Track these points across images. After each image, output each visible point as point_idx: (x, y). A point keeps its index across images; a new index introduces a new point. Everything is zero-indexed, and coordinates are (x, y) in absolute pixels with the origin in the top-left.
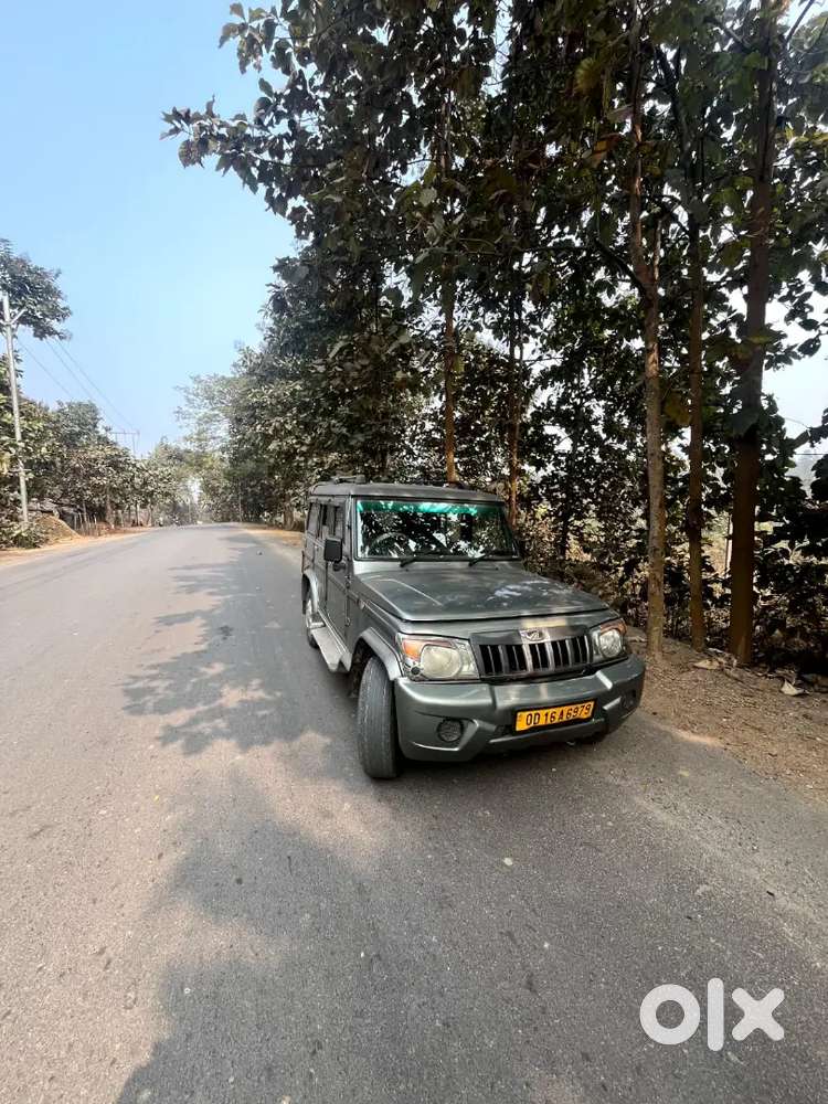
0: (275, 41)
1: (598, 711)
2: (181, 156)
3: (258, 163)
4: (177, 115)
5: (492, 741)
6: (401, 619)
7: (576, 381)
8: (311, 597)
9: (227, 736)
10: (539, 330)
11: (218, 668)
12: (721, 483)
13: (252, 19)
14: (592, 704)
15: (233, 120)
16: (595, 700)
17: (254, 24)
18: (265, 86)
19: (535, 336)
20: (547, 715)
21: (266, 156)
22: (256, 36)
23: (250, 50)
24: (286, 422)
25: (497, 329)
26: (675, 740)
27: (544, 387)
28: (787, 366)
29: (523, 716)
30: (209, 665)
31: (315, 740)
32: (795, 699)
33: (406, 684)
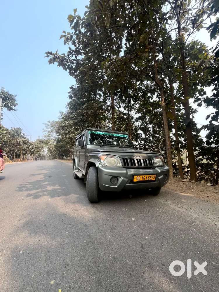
0: (73, 39)
1: (157, 178)
2: (49, 61)
3: (67, 65)
4: (49, 53)
5: (127, 185)
6: (100, 151)
7: (145, 120)
8: (75, 165)
9: (47, 195)
10: (135, 108)
11: (47, 183)
12: (183, 142)
13: (68, 34)
14: (155, 175)
15: (62, 55)
16: (156, 174)
17: (68, 35)
18: (70, 48)
19: (134, 109)
20: (142, 177)
21: (69, 63)
22: (68, 38)
23: (67, 41)
24: (71, 130)
25: (125, 108)
26: (180, 195)
27: (137, 122)
28: (195, 114)
29: (135, 177)
30: (44, 182)
31: (74, 196)
32: (211, 187)
33: (101, 167)
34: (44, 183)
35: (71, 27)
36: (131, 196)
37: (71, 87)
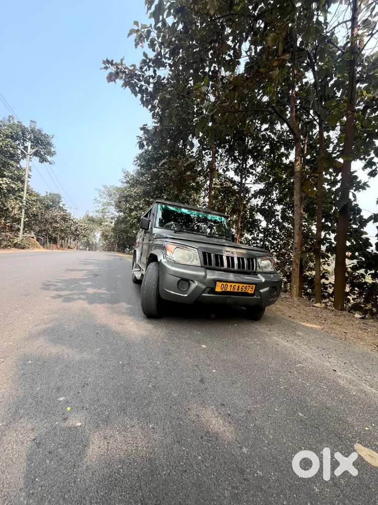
0: (151, 37)
1: (257, 290)
2: (107, 78)
3: (139, 86)
4: (108, 62)
5: (204, 295)
7: (269, 196)
9: (84, 300)
10: (254, 172)
11: (89, 283)
12: (333, 241)
13: (142, 28)
15: (131, 66)
16: (256, 284)
17: (143, 30)
18: (145, 55)
19: (253, 175)
20: (231, 286)
21: (143, 83)
22: (143, 34)
23: (140, 39)
24: (140, 204)
25: (236, 171)
26: (298, 324)
27: (256, 198)
29: (219, 284)
30: (84, 282)
31: (124, 305)
32: (359, 319)
33: (165, 262)
34: (84, 284)
35: (149, 14)
36: (213, 316)
37: (142, 126)
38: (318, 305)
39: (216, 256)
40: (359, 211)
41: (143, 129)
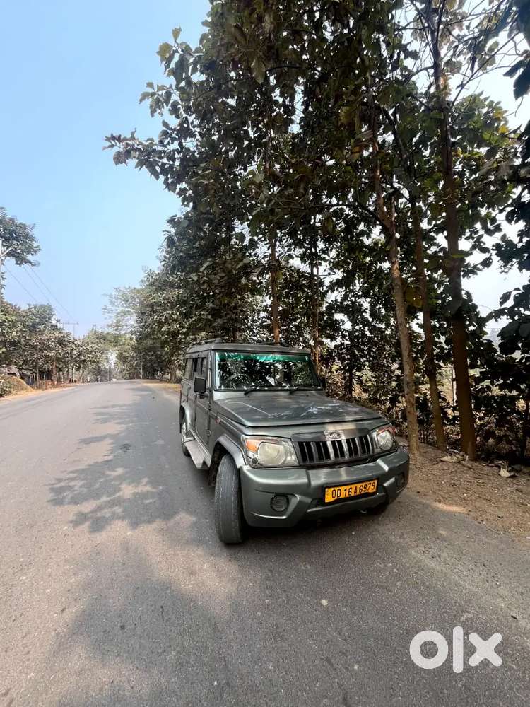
0: (171, 102)
1: (380, 486)
2: (114, 159)
3: (160, 164)
4: (113, 138)
5: (309, 511)
6: (244, 425)
7: (351, 288)
8: (185, 421)
10: (327, 258)
12: (445, 346)
13: (159, 90)
14: (376, 481)
15: (147, 141)
17: (160, 93)
18: (165, 124)
19: (326, 261)
20: (345, 490)
21: (165, 160)
22: (161, 99)
23: (157, 105)
24: (173, 314)
25: (303, 258)
26: (434, 510)
27: (333, 291)
29: (329, 491)
30: (113, 469)
31: (185, 519)
32: (509, 479)
33: (248, 470)
34: (113, 474)
35: (167, 72)
37: (169, 219)
38: (447, 458)
39: (317, 444)
40: (475, 307)
41: (171, 221)
